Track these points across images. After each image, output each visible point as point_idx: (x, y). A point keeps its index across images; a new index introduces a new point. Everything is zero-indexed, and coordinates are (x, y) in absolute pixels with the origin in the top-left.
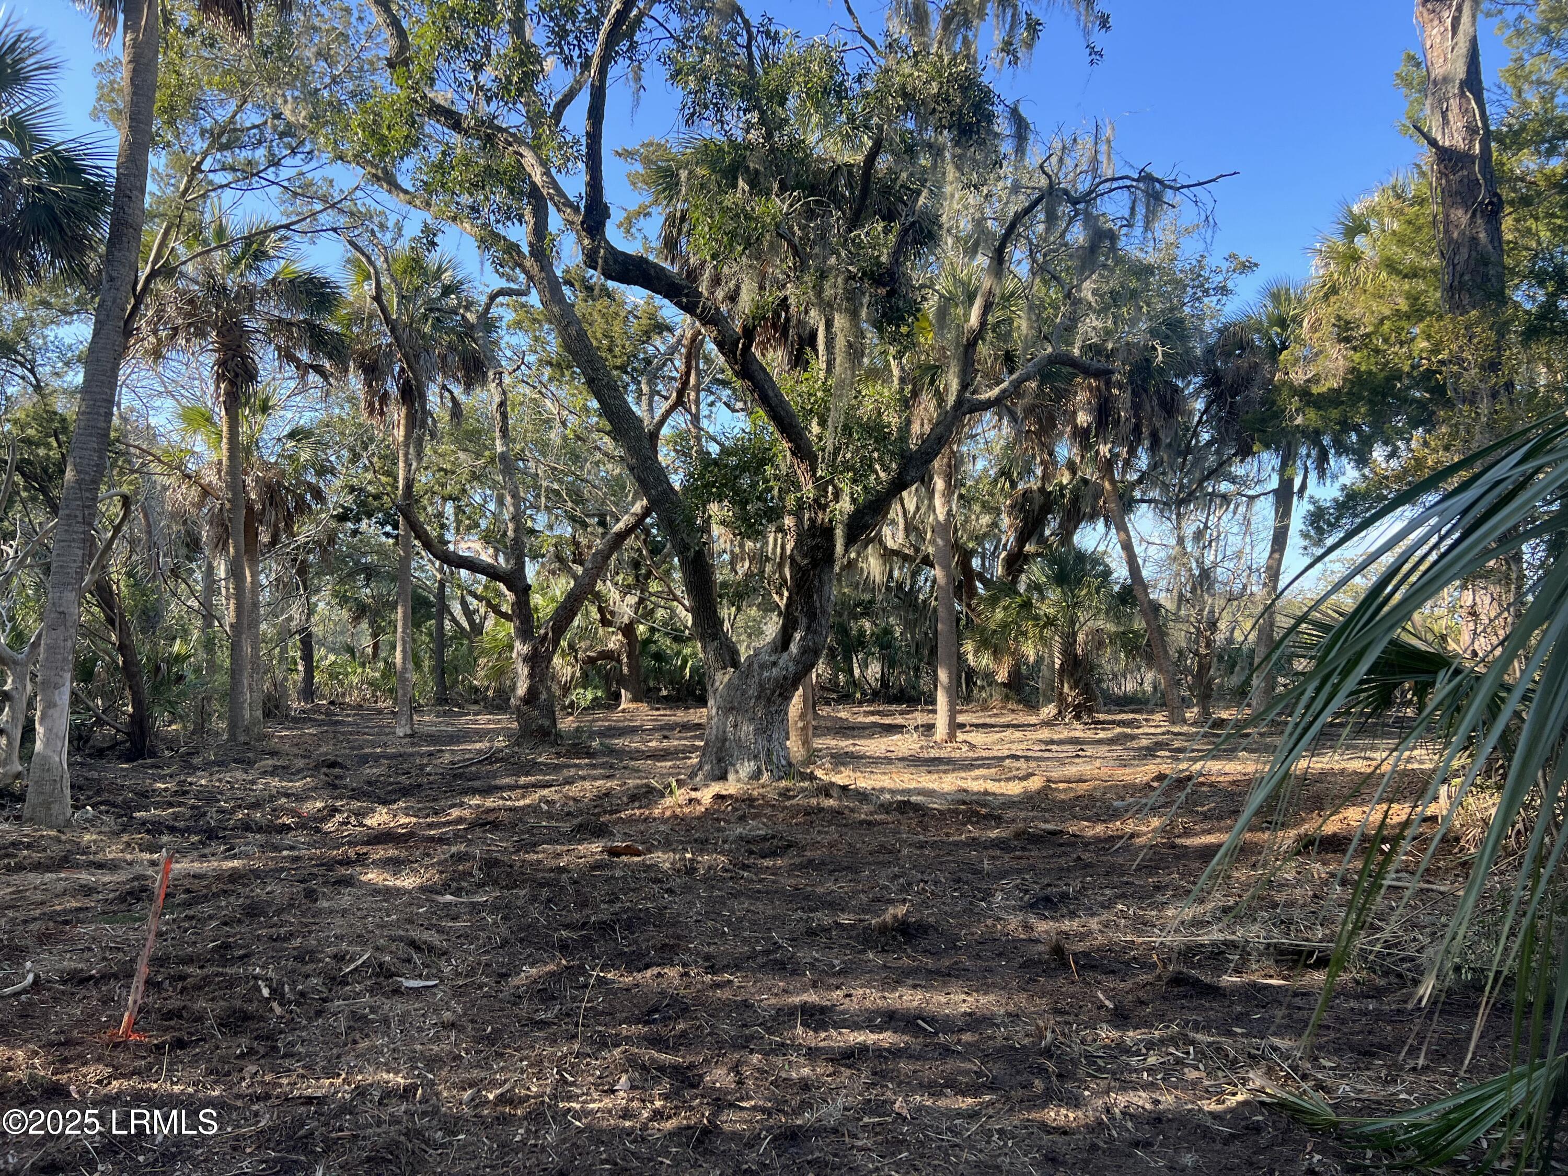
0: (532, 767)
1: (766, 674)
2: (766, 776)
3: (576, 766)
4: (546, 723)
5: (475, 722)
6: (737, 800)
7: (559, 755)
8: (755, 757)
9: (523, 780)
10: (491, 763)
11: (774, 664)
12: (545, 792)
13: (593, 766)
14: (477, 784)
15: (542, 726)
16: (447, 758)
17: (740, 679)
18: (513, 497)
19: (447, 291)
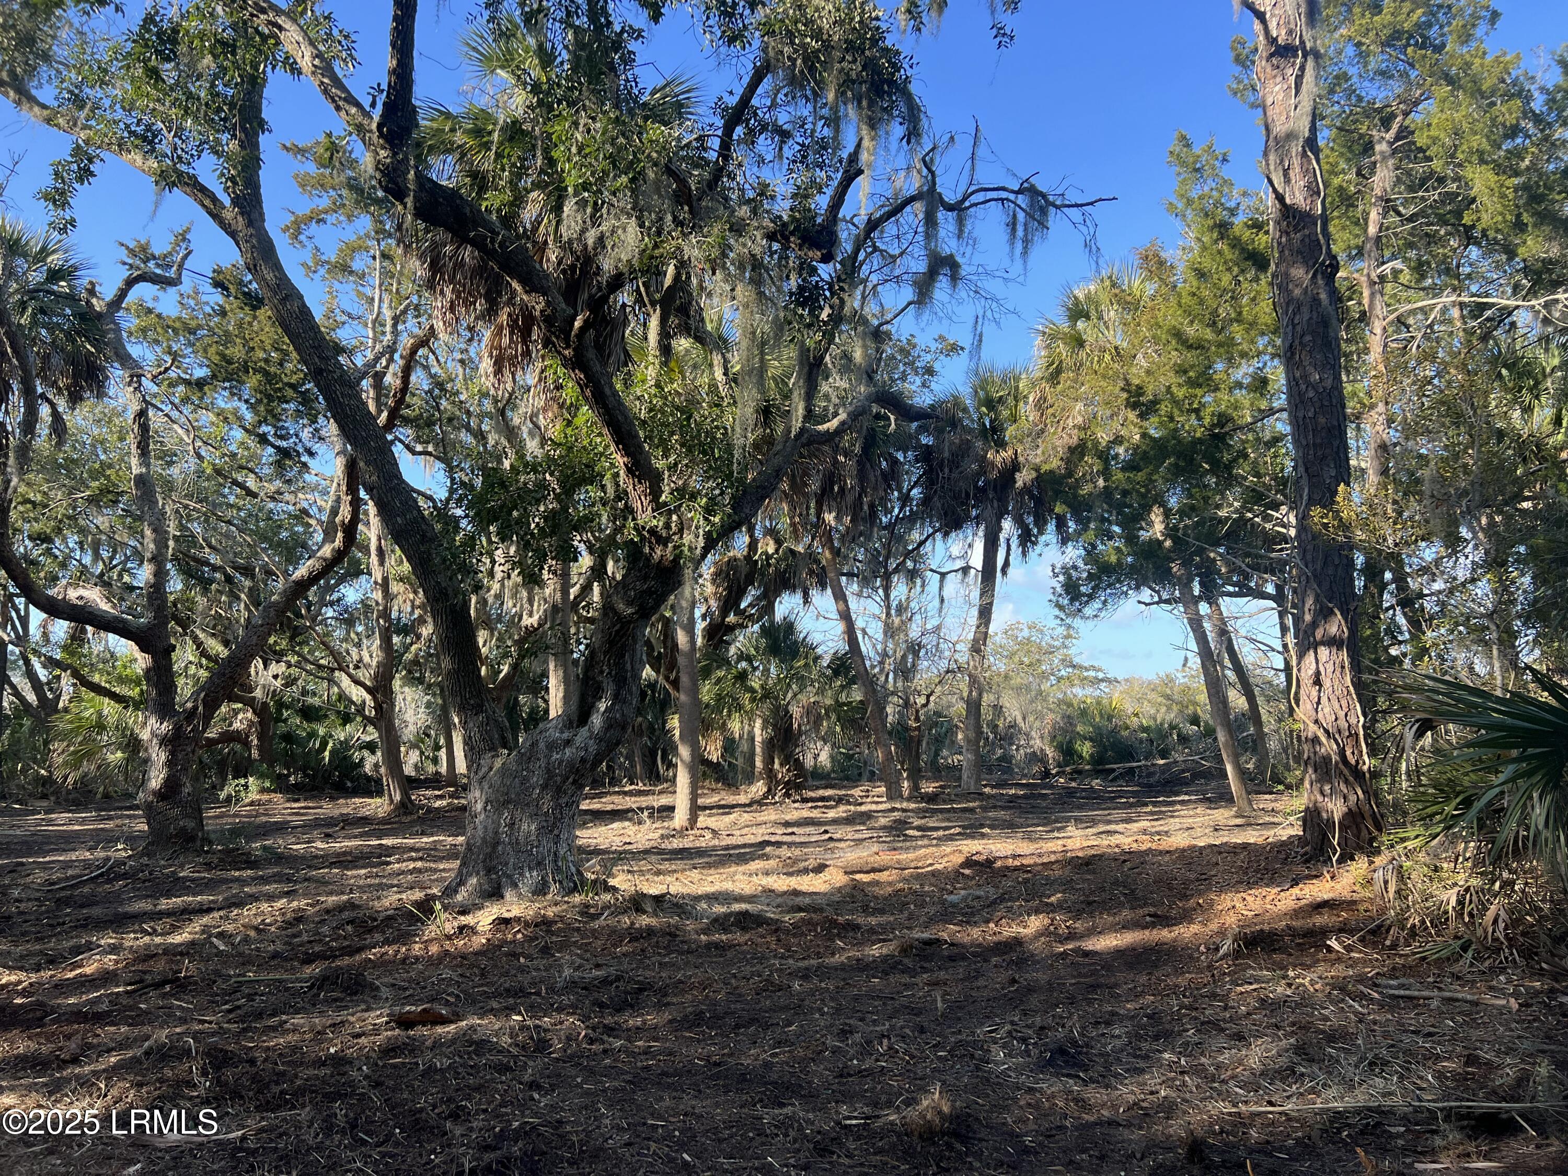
0: (175, 886)
1: (555, 756)
2: (554, 888)
3: (237, 880)
4: (190, 824)
5: (50, 822)
6: (527, 924)
7: (208, 866)
8: (539, 864)
9: (165, 904)
10: (109, 881)
11: (568, 742)
12: (206, 920)
13: (264, 880)
14: (96, 911)
15: (183, 829)
16: (39, 877)
17: (519, 763)
18: (154, 531)
19: (55, 275)
